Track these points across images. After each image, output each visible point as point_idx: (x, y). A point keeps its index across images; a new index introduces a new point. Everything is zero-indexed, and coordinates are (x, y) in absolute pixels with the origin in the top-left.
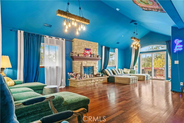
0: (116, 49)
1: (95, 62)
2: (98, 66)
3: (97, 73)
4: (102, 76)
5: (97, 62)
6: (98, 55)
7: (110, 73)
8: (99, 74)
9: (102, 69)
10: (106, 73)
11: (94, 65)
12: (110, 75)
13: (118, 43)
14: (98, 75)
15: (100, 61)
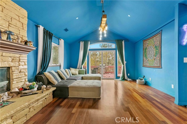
0: (62, 40)
1: (18, 55)
2: (26, 67)
3: (22, 84)
4: (39, 89)
5: (24, 57)
6: (26, 39)
7: (57, 79)
8: (31, 88)
9: (38, 72)
10: (48, 79)
11: (12, 64)
12: (56, 83)
13: (66, 30)
14: (26, 91)
15: (31, 54)
